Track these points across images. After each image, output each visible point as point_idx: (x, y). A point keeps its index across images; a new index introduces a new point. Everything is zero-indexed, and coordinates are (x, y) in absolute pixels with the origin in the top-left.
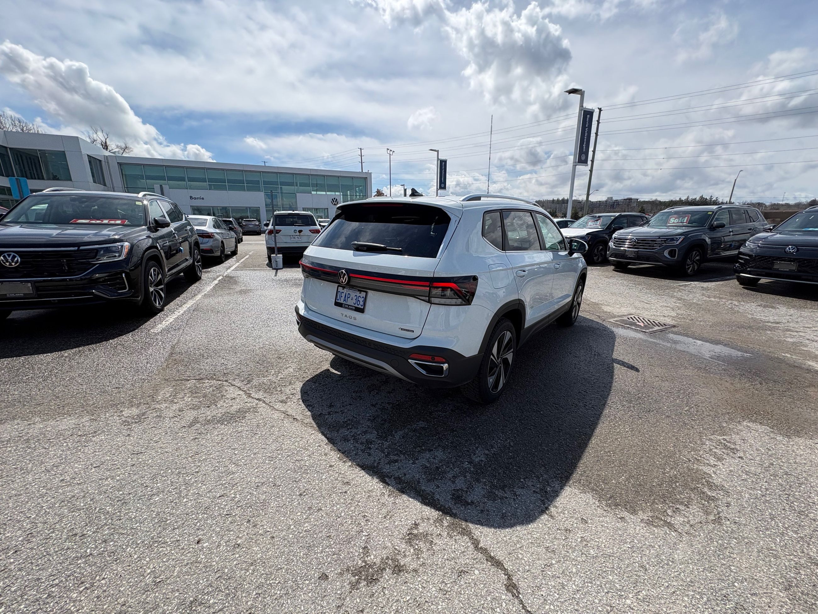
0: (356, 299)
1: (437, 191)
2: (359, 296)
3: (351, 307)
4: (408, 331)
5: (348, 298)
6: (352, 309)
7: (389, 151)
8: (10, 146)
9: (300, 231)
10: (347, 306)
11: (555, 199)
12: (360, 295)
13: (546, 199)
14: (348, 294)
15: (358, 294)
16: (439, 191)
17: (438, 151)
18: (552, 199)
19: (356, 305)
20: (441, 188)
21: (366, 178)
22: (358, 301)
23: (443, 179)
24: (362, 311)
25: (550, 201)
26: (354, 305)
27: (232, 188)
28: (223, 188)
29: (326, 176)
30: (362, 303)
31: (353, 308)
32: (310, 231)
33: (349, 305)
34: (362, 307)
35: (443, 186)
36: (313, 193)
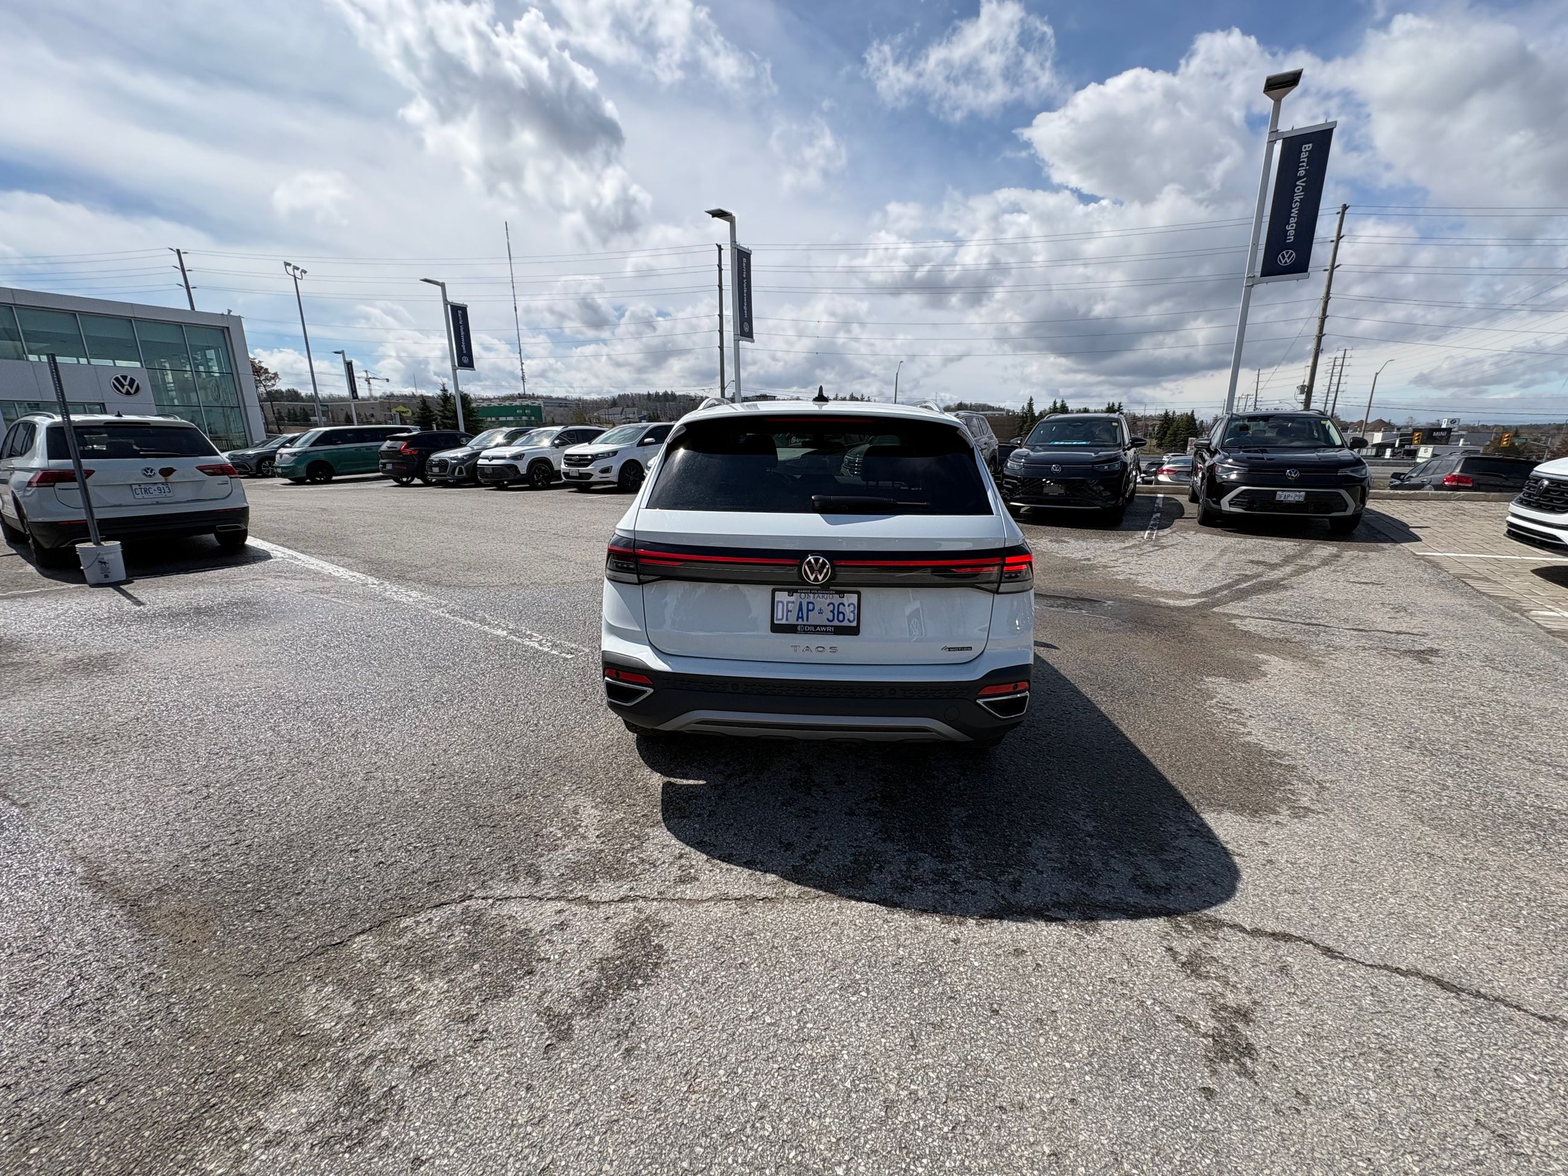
0: (832, 612)
1: (454, 370)
2: (841, 604)
3: (823, 629)
4: (962, 649)
5: (808, 610)
6: (826, 633)
7: (290, 269)
9: (167, 472)
10: (809, 629)
11: (651, 393)
12: (841, 600)
13: (636, 392)
14: (808, 603)
15: (836, 600)
16: (458, 371)
17: (443, 285)
18: (646, 393)
19: (836, 623)
20: (462, 365)
21: (224, 331)
22: (839, 613)
23: (463, 346)
24: (854, 631)
25: (643, 395)
26: (831, 624)
29: (81, 313)
30: (850, 616)
31: (830, 629)
32: (201, 469)
33: (815, 626)
34: (854, 624)
35: (465, 360)
36: (33, 358)
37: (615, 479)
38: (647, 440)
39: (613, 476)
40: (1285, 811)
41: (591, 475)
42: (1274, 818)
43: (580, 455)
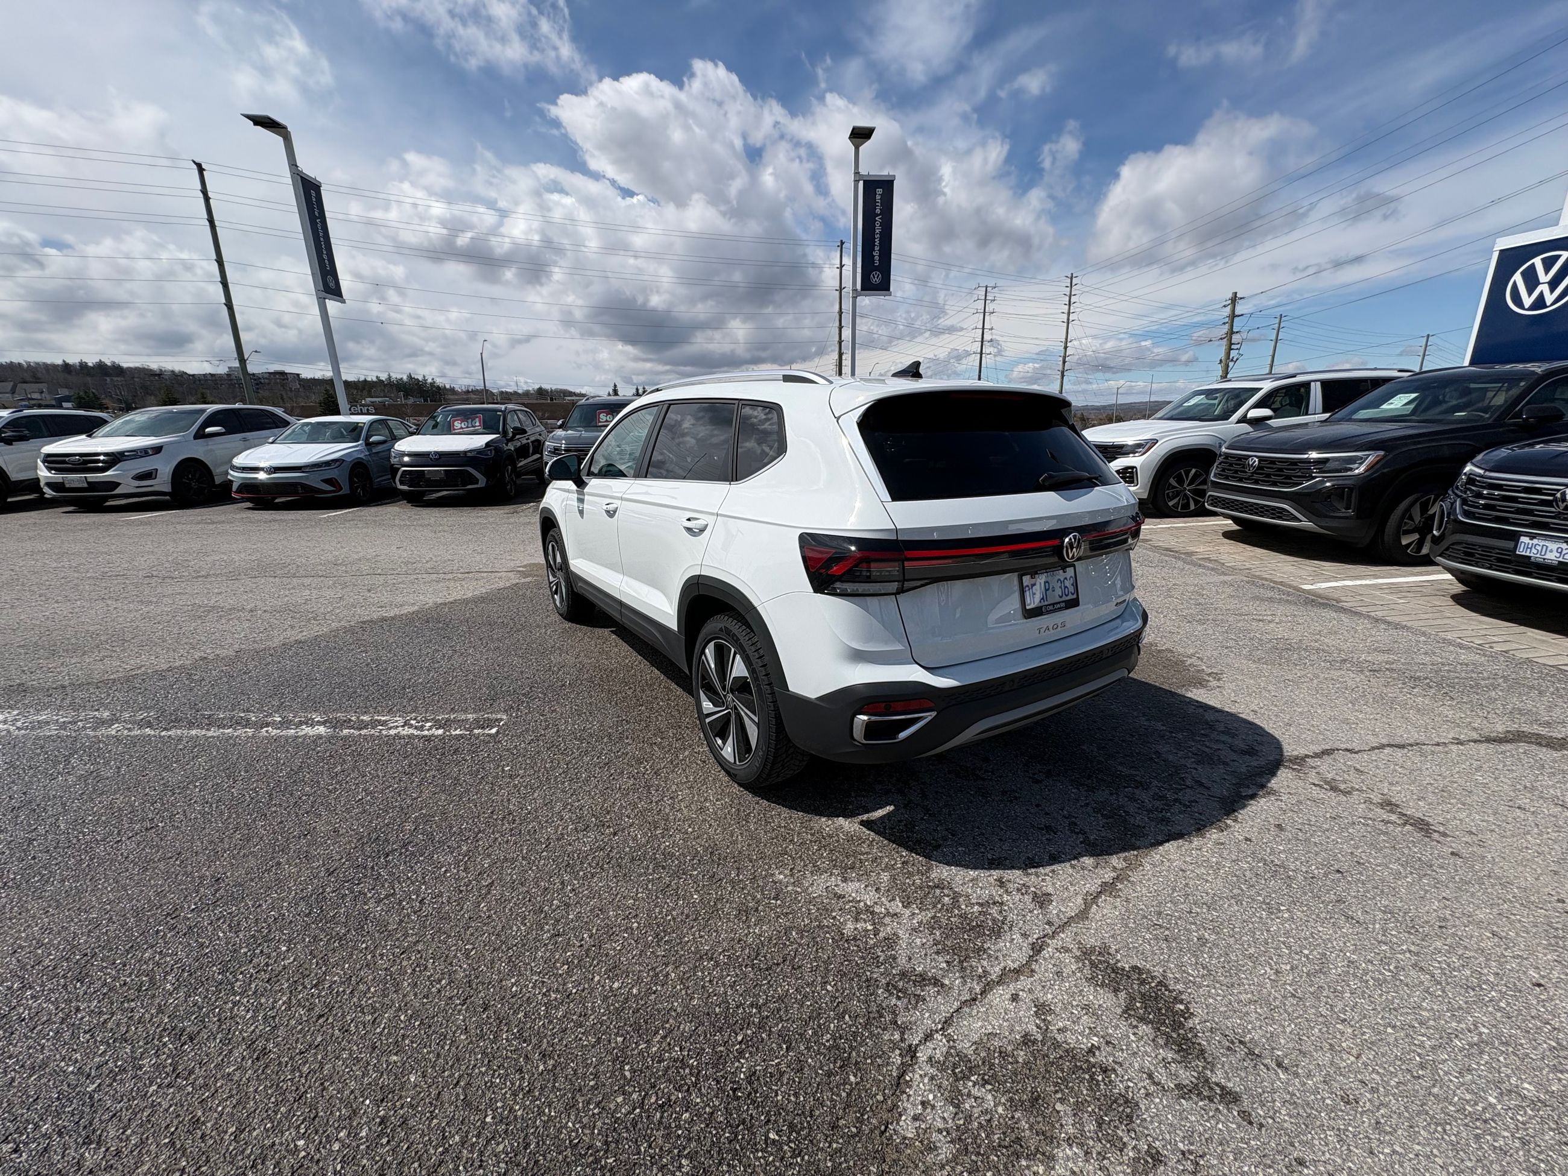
0: (1061, 587)
2: (1066, 578)
3: (1059, 606)
5: (1046, 591)
6: (1060, 609)
10: (1051, 608)
12: (1065, 575)
14: (1045, 583)
15: (1062, 576)
19: (1065, 598)
22: (1065, 587)
24: (1076, 603)
26: (1061, 600)
30: (1072, 589)
31: (1063, 605)
33: (1053, 604)
34: (1075, 596)
37: (167, 488)
38: (209, 430)
39: (163, 482)
41: (116, 485)
43: (81, 455)
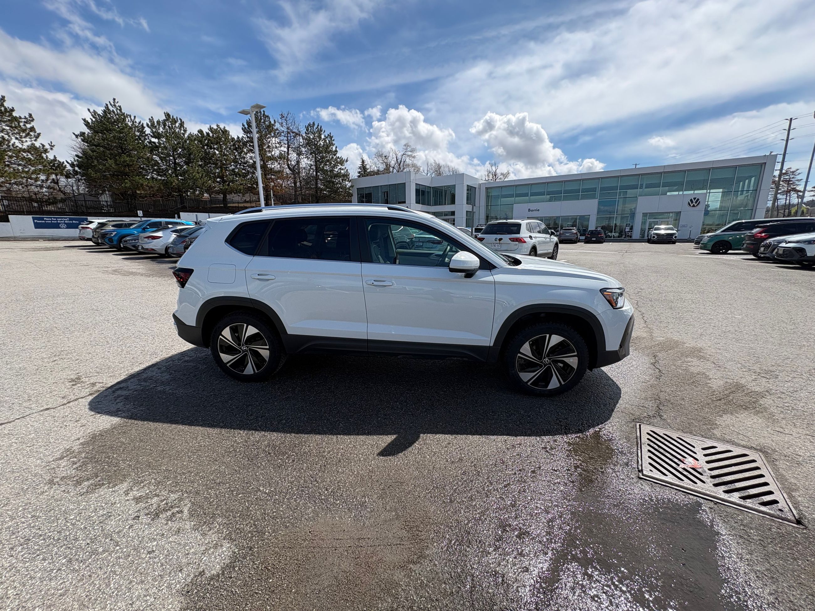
8: (433, 186)
21: (763, 165)
27: (566, 198)
28: (558, 199)
32: (510, 239)
40: (76, 448)
42: (82, 441)
